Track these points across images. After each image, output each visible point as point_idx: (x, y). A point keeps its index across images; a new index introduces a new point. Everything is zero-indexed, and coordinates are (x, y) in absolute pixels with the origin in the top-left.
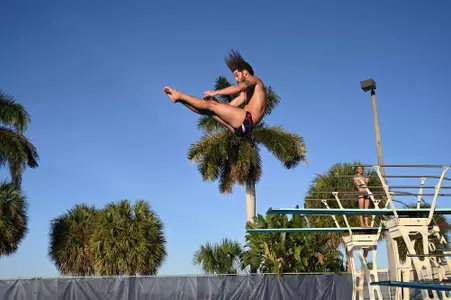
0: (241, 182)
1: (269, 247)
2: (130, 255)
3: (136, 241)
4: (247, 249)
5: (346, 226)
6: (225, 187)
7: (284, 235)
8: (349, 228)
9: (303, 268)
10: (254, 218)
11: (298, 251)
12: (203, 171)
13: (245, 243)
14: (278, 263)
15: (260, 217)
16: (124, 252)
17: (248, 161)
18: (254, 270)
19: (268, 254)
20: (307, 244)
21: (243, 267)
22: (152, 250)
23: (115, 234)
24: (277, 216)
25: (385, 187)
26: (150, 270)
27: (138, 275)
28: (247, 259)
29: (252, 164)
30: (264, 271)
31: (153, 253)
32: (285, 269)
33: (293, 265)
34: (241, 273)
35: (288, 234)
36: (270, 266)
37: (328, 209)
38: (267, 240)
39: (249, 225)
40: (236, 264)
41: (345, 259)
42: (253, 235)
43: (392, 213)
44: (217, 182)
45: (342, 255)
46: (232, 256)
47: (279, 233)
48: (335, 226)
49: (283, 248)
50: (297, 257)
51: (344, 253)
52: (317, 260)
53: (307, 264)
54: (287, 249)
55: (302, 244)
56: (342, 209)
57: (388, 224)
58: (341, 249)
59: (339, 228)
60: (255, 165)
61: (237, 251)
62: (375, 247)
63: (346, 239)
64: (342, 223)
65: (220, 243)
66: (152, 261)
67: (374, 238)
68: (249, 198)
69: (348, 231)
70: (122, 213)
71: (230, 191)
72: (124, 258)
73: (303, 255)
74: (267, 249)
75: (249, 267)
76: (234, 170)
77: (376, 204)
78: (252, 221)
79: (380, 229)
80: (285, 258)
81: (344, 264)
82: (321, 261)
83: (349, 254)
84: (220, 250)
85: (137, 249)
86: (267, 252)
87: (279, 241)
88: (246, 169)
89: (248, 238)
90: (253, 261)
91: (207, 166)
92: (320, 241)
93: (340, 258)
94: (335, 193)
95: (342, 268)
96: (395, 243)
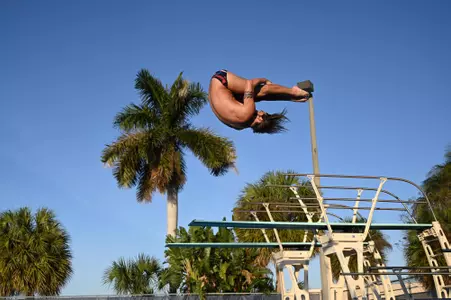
0: (162, 190)
1: (191, 263)
2: (29, 272)
3: (36, 256)
4: (167, 266)
5: (276, 241)
6: (143, 194)
7: (208, 250)
8: (279, 243)
9: (229, 288)
10: (176, 231)
11: (224, 268)
12: (119, 176)
13: (165, 259)
14: (200, 282)
15: (182, 230)
16: (21, 270)
17: (171, 166)
18: (173, 290)
19: (190, 272)
20: (234, 261)
21: (161, 287)
22: (54, 267)
23: (11, 247)
24: (201, 228)
25: (320, 199)
26: (51, 289)
27: (37, 296)
28: (166, 277)
29: (174, 169)
30: (185, 290)
31: (56, 269)
32: (208, 289)
33: (218, 285)
34: (157, 292)
35: (213, 249)
36: (191, 284)
37: (258, 222)
38: (189, 257)
39: (169, 239)
40: (153, 282)
41: (275, 278)
42: (173, 250)
43: (326, 228)
44: (135, 189)
45: (272, 273)
46: (149, 274)
47: (203, 248)
48: (264, 241)
49: (207, 264)
50: (222, 276)
51: (274, 270)
52: (244, 279)
53: (233, 284)
54: (212, 266)
55: (228, 261)
56: (272, 222)
57: (322, 239)
58: (271, 266)
59: (268, 243)
60: (179, 168)
61: (154, 268)
62: (307, 263)
63: (276, 255)
64: (272, 238)
65: (136, 260)
66: (54, 280)
67: (305, 255)
68: (171, 208)
69: (278, 247)
70: (20, 223)
71: (149, 199)
72: (21, 276)
73: (229, 273)
74: (189, 265)
75: (167, 287)
76: (154, 175)
77: (309, 217)
78: (173, 235)
79: (313, 243)
80: (210, 276)
81: (274, 284)
82: (249, 280)
83: (279, 269)
84: (134, 266)
85: (37, 265)
86: (189, 270)
87: (202, 257)
88: (168, 175)
89: (167, 253)
90: (173, 279)
91: (123, 171)
92: (248, 258)
93: (270, 276)
94: (266, 205)
95: (271, 288)
96: (328, 260)
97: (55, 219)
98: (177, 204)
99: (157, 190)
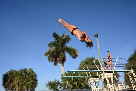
0: (60, 63)
2: (27, 85)
3: (29, 80)
4: (62, 82)
6: (55, 64)
7: (72, 78)
8: (91, 76)
9: (78, 88)
10: (64, 73)
11: (76, 83)
12: (49, 60)
13: (61, 81)
14: (71, 86)
15: (66, 73)
16: (25, 84)
17: (62, 56)
18: (64, 89)
21: (61, 88)
23: (23, 78)
24: (70, 73)
25: (101, 64)
28: (62, 85)
29: (63, 57)
30: (67, 89)
31: (34, 84)
32: (73, 88)
33: (75, 87)
34: (60, 89)
35: (74, 78)
36: (68, 87)
37: (85, 70)
38: (68, 80)
39: (62, 75)
40: (59, 87)
41: (90, 85)
42: (63, 78)
43: (103, 72)
44: (53, 63)
46: (57, 85)
47: (71, 78)
48: (87, 75)
49: (72, 82)
50: (76, 85)
51: (90, 83)
52: (82, 86)
53: (79, 87)
54: (73, 82)
55: (78, 81)
56: (89, 70)
57: (102, 75)
59: (88, 76)
61: (59, 83)
63: (90, 79)
64: (89, 75)
65: (54, 81)
66: (33, 86)
67: (98, 79)
68: (62, 67)
70: (25, 72)
71: (57, 65)
72: (25, 85)
73: (78, 84)
75: (62, 88)
76: (58, 59)
77: (98, 69)
78: (63, 74)
79: (99, 76)
80: (73, 85)
81: (90, 87)
84: (54, 83)
85: (29, 83)
86: (68, 83)
87: (71, 80)
88: (62, 59)
90: (64, 86)
91: (50, 58)
92: (83, 80)
93: (89, 85)
94: (87, 66)
96: (104, 80)
97: (33, 71)
99: (59, 63)
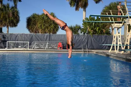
0: (82, 8)
1: (89, 27)
2: (49, 28)
3: (51, 24)
4: (83, 27)
6: (77, 9)
7: (94, 24)
9: (99, 33)
10: (85, 18)
12: (71, 4)
13: (82, 26)
14: (91, 32)
15: (87, 18)
16: (47, 27)
17: (84, 1)
18: (84, 34)
21: (81, 33)
22: (55, 27)
23: (45, 22)
24: (92, 18)
25: (127, 9)
26: (55, 33)
27: (51, 34)
28: (83, 30)
29: (85, 2)
30: (87, 34)
31: (56, 28)
32: (93, 34)
33: (96, 32)
34: (80, 34)
36: (89, 32)
37: (108, 15)
38: (89, 25)
39: (83, 20)
40: (79, 32)
41: (111, 31)
42: (85, 23)
43: (127, 17)
44: (75, 8)
45: (111, 30)
46: (78, 29)
49: (93, 27)
50: (97, 30)
51: (111, 29)
52: (103, 31)
53: (100, 32)
55: (99, 27)
56: (112, 15)
57: (126, 20)
59: (111, 21)
60: (86, 2)
61: (80, 28)
62: (121, 27)
63: (112, 25)
65: (75, 26)
66: (55, 30)
67: (121, 25)
68: (84, 13)
69: (113, 22)
71: (78, 10)
72: (47, 29)
73: (99, 29)
74: (88, 27)
75: (83, 33)
76: (80, 4)
77: (123, 14)
78: (85, 20)
79: (123, 22)
80: (94, 30)
81: (111, 33)
82: (104, 32)
83: (113, 29)
84: (75, 27)
85: (51, 26)
86: (88, 29)
87: (92, 25)
88: (83, 3)
89: (83, 24)
90: (84, 31)
91: (72, 2)
92: (104, 26)
93: (110, 31)
94: (111, 11)
95: (110, 34)
96: (127, 26)
97: (55, 15)
98: (86, 12)
99: (80, 8)
